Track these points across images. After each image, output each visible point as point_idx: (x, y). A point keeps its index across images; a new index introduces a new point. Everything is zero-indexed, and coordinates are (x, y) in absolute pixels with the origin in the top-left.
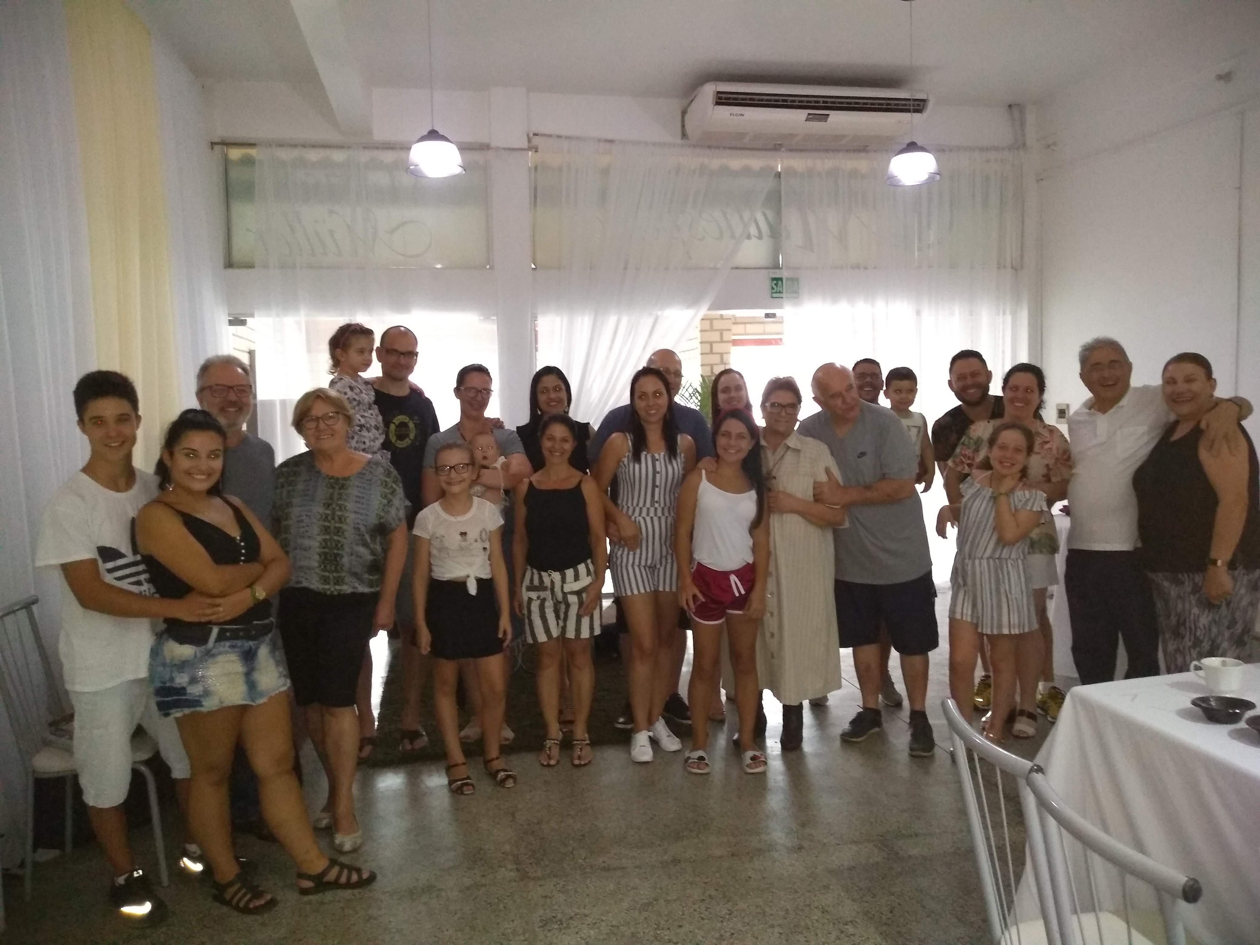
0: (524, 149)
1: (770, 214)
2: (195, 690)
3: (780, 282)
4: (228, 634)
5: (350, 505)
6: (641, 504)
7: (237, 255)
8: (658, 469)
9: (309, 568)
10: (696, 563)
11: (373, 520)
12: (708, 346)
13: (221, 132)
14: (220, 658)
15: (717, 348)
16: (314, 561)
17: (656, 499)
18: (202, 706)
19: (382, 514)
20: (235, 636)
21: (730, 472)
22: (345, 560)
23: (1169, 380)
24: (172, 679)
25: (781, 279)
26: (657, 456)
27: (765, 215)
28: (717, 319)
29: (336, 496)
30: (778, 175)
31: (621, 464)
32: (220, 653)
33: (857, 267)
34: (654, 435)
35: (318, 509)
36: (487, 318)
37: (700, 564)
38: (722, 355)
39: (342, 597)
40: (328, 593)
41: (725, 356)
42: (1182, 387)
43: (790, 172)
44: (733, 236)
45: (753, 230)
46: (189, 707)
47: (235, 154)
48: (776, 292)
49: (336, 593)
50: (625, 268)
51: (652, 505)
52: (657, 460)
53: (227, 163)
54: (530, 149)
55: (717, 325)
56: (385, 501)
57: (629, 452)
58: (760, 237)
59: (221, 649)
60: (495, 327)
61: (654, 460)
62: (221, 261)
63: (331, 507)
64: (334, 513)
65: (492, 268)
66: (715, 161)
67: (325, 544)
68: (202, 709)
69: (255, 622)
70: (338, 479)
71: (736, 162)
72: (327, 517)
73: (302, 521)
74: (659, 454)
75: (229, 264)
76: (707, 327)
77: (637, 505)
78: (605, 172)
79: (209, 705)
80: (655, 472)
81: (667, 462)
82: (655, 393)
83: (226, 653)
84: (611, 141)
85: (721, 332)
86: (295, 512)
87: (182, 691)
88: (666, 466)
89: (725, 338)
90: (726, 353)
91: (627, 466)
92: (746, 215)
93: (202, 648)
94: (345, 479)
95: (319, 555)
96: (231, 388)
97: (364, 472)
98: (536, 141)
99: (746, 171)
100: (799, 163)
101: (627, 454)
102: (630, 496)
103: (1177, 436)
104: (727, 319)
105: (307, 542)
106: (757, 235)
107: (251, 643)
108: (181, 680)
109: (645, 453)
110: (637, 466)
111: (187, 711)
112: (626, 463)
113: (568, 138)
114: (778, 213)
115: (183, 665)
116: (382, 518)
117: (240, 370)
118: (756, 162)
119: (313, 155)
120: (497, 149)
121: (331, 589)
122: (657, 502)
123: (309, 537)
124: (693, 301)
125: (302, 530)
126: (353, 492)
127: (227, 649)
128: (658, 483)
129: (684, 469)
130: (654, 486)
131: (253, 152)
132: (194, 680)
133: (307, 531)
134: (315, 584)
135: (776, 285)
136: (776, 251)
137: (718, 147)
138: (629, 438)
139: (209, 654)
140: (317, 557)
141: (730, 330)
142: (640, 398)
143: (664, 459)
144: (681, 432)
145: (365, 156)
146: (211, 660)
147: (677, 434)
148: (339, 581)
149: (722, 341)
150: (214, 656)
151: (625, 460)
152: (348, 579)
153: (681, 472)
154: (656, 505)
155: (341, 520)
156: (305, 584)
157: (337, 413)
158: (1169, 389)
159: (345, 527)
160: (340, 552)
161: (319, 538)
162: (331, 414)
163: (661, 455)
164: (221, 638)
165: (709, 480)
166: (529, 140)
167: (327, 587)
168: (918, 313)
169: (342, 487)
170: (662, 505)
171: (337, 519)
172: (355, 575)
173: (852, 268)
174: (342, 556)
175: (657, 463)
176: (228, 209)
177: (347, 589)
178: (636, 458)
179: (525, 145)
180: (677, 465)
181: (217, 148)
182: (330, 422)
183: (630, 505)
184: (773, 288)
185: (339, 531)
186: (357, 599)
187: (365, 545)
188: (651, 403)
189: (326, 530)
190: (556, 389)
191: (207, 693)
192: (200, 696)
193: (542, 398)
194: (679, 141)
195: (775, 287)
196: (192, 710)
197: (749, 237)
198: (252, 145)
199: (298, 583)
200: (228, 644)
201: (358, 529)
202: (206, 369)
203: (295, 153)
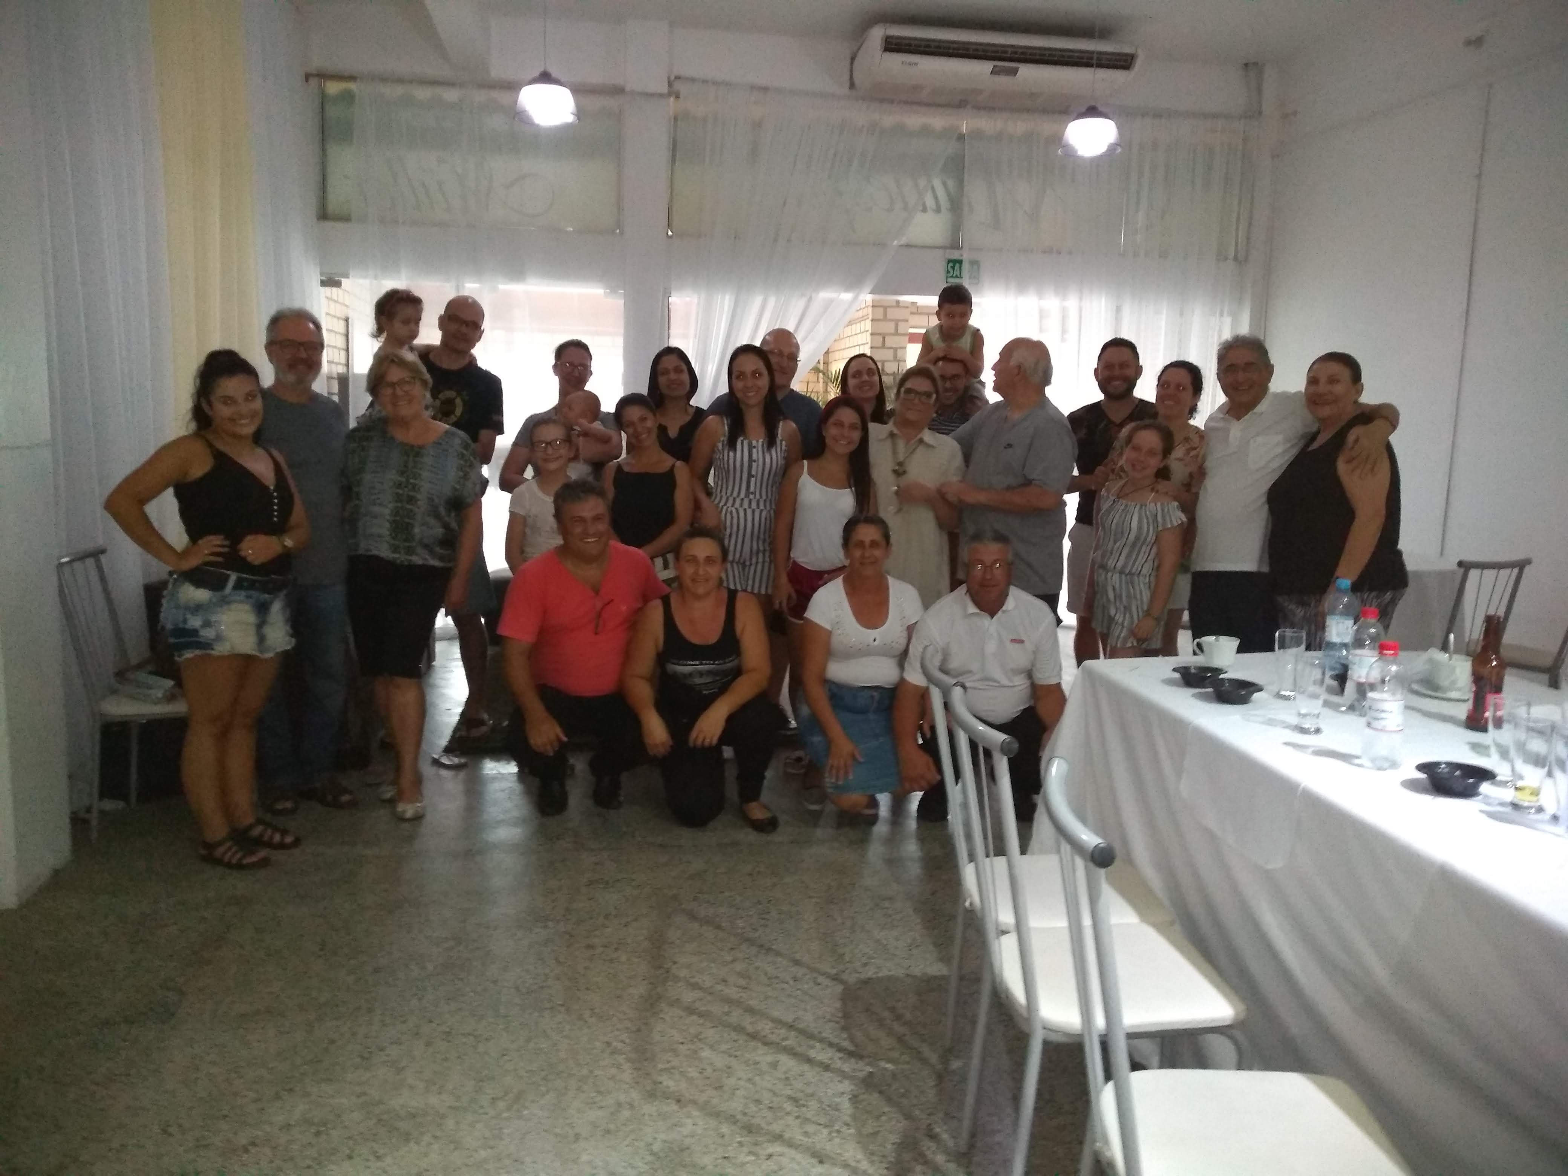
0: (661, 95)
1: (951, 183)
2: (208, 634)
3: (957, 265)
4: (245, 584)
5: (425, 474)
6: (735, 494)
7: (334, 204)
8: (755, 456)
9: (380, 536)
10: (792, 560)
11: (447, 491)
12: (880, 339)
13: (317, 62)
14: (234, 606)
15: (890, 341)
16: (384, 529)
17: (752, 489)
18: (213, 649)
19: (458, 487)
20: (252, 586)
21: (836, 466)
22: (417, 530)
23: (1312, 381)
24: (185, 621)
25: (960, 262)
26: (754, 443)
27: (944, 184)
28: (892, 307)
29: (411, 465)
30: (961, 137)
31: (716, 449)
32: (235, 601)
33: (1048, 251)
34: (754, 420)
35: (392, 476)
36: (613, 290)
37: (795, 563)
38: (896, 350)
39: (412, 567)
40: (398, 561)
41: (899, 352)
42: (1322, 388)
43: (977, 134)
44: (905, 208)
45: (930, 202)
46: (200, 648)
47: (333, 88)
48: (952, 277)
49: (406, 563)
50: (775, 240)
51: (747, 496)
52: (754, 447)
53: (324, 98)
54: (670, 94)
55: (893, 313)
56: (461, 474)
57: (725, 436)
58: (938, 210)
59: (238, 598)
60: (621, 302)
61: (751, 448)
62: (312, 210)
63: (405, 475)
64: (408, 481)
65: (622, 233)
66: (889, 118)
67: (396, 513)
68: (213, 652)
69: (273, 576)
70: (413, 446)
71: (914, 120)
72: (400, 485)
73: (373, 488)
74: (758, 442)
75: (324, 215)
76: (880, 315)
77: (731, 495)
78: (758, 125)
79: (221, 649)
80: (751, 460)
81: (765, 450)
82: (754, 373)
83: (241, 602)
84: (765, 89)
85: (897, 322)
86: (367, 477)
87: (195, 632)
88: (763, 453)
89: (900, 331)
90: (901, 348)
91: (722, 451)
92: (922, 182)
93: (218, 594)
94: (421, 447)
95: (390, 523)
96: (301, 344)
97: (441, 441)
98: (678, 86)
99: (926, 131)
100: (987, 124)
101: (722, 439)
102: (724, 486)
103: (1315, 445)
104: (904, 307)
105: (376, 509)
106: (934, 207)
107: (267, 596)
108: (195, 622)
109: (742, 438)
110: (731, 454)
111: (198, 652)
112: (720, 448)
113: (715, 83)
114: (960, 182)
115: (197, 608)
116: (456, 490)
117: (311, 326)
118: (938, 121)
119: (422, 94)
120: (632, 93)
121: (400, 557)
122: (752, 493)
123: (380, 505)
124: (853, 283)
125: (373, 497)
126: (427, 460)
127: (242, 598)
128: (753, 473)
129: (785, 458)
130: (750, 476)
131: (352, 86)
132: (207, 624)
133: (378, 499)
134: (384, 551)
135: (953, 268)
136: (956, 228)
137: (892, 102)
138: (726, 422)
139: (225, 602)
140: (388, 525)
141: (907, 321)
142: (738, 377)
143: (763, 445)
144: (785, 418)
145: (480, 96)
146: (225, 607)
147: (780, 420)
148: (410, 551)
149: (897, 333)
150: (229, 603)
151: (720, 445)
152: (420, 550)
153: (781, 462)
154: (751, 496)
155: (415, 488)
156: (375, 552)
157: (414, 378)
158: (1313, 389)
159: (419, 496)
160: (411, 521)
161: (391, 506)
162: (407, 379)
163: (759, 442)
164: (238, 586)
165: (810, 474)
166: (670, 84)
167: (396, 556)
168: (1118, 309)
169: (418, 454)
170: (758, 496)
171: (410, 487)
172: (426, 546)
173: (1044, 252)
174: (413, 526)
175: (754, 450)
176: (324, 150)
177: (417, 560)
178: (732, 444)
179: (665, 89)
180: (776, 456)
181: (314, 82)
182: (407, 388)
183: (723, 493)
184: (948, 272)
185: (411, 500)
186: (427, 571)
187: (438, 516)
188: (750, 383)
189: (398, 498)
190: (678, 370)
191: (219, 638)
192: (213, 640)
193: (662, 380)
194: (846, 90)
195: (951, 270)
196: (204, 652)
197: (924, 210)
198: (352, 78)
199: (367, 550)
200: (243, 593)
201: (433, 500)
202: (277, 321)
203: (399, 90)
